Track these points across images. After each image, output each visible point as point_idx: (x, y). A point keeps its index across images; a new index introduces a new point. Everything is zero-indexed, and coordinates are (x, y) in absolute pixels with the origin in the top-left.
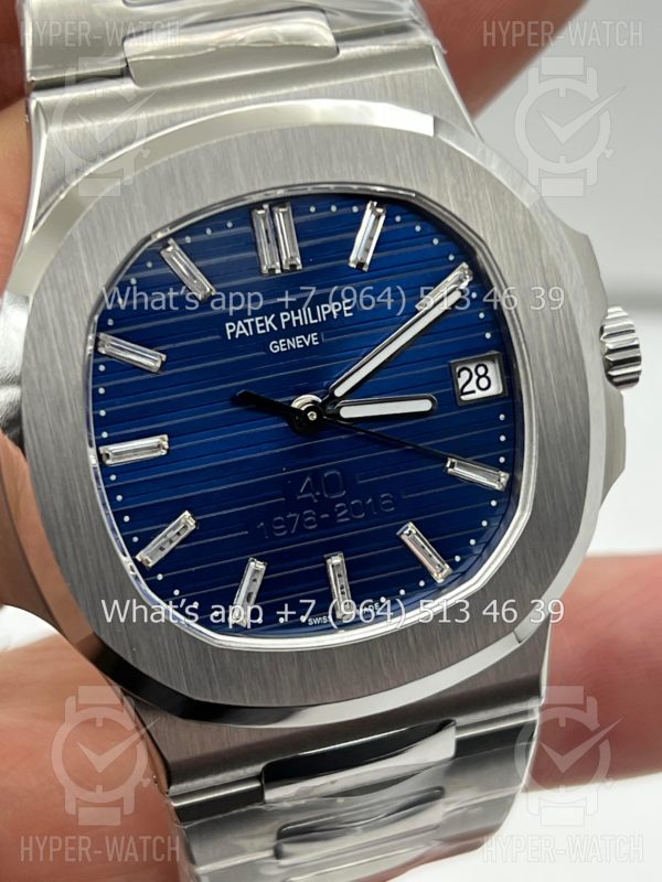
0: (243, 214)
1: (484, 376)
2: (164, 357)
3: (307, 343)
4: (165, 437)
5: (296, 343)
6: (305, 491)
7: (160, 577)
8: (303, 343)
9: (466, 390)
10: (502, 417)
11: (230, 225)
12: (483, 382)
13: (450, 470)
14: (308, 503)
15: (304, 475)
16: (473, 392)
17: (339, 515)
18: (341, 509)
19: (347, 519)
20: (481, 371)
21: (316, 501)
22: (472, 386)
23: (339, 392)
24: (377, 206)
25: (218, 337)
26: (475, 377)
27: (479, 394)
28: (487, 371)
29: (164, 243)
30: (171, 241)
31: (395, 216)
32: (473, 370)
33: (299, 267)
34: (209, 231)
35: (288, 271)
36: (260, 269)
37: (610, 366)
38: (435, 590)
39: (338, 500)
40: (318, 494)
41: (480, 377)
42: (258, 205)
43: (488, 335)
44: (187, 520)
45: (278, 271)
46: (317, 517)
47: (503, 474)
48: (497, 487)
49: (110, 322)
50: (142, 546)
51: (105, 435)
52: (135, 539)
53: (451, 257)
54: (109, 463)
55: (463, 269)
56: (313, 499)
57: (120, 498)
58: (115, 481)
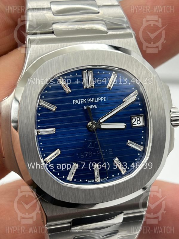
0: (80, 72)
1: (139, 120)
2: (56, 107)
3: (94, 107)
4: (55, 128)
5: (91, 107)
6: (90, 147)
8: (93, 107)
9: (134, 124)
10: (143, 132)
11: (76, 74)
12: (139, 122)
13: (128, 144)
14: (90, 150)
15: (90, 142)
16: (136, 124)
20: (138, 119)
23: (101, 121)
24: (115, 73)
25: (71, 103)
26: (137, 121)
27: (137, 125)
28: (140, 119)
29: (59, 77)
30: (61, 77)
31: (120, 76)
32: (136, 118)
33: (94, 87)
34: (71, 75)
35: (90, 88)
36: (83, 87)
37: (172, 121)
38: (122, 176)
39: (98, 150)
40: (93, 147)
41: (138, 121)
42: (84, 70)
43: (141, 110)
44: (59, 151)
45: (88, 88)
47: (142, 147)
48: (140, 150)
49: (43, 97)
50: (46, 157)
51: (39, 127)
52: (44, 155)
53: (133, 88)
54: (39, 134)
55: (136, 92)
56: (92, 149)
57: (41, 144)
58: (40, 139)
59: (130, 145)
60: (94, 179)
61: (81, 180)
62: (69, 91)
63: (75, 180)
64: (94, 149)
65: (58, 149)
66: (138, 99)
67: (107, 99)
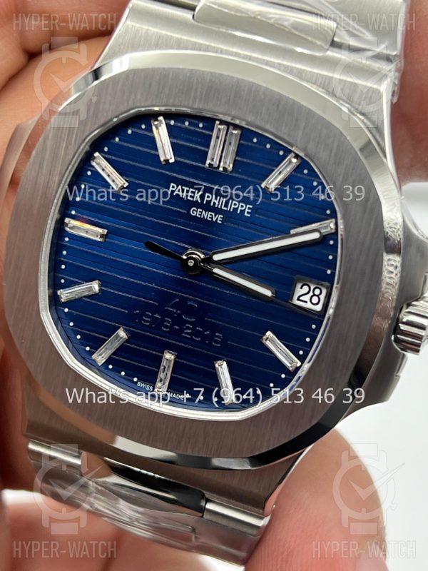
1: (318, 296)
2: (127, 184)
3: (214, 219)
5: (208, 215)
6: (172, 306)
7: (66, 310)
8: (212, 218)
9: (301, 298)
10: (314, 326)
11: (201, 125)
12: (315, 300)
13: (264, 341)
14: (170, 314)
15: (176, 296)
16: (306, 302)
17: (185, 331)
18: (188, 328)
19: (189, 336)
20: (317, 292)
21: (176, 315)
22: (307, 298)
23: (216, 257)
26: (311, 294)
27: (309, 306)
28: (320, 293)
30: (162, 118)
31: (304, 169)
32: (312, 289)
34: (187, 123)
36: (205, 160)
38: (222, 407)
39: (189, 322)
40: (179, 312)
41: (314, 295)
44: (95, 286)
46: (172, 325)
47: (298, 361)
48: (290, 367)
49: (106, 149)
50: (65, 286)
51: (73, 212)
52: (63, 281)
53: (328, 212)
54: (67, 229)
55: (331, 222)
56: (175, 313)
57: (65, 253)
58: (67, 242)
59: (268, 344)
60: (153, 383)
61: (123, 373)
62: (169, 157)
63: (111, 367)
64: (180, 315)
65: (97, 281)
66: (331, 242)
67: (254, 211)
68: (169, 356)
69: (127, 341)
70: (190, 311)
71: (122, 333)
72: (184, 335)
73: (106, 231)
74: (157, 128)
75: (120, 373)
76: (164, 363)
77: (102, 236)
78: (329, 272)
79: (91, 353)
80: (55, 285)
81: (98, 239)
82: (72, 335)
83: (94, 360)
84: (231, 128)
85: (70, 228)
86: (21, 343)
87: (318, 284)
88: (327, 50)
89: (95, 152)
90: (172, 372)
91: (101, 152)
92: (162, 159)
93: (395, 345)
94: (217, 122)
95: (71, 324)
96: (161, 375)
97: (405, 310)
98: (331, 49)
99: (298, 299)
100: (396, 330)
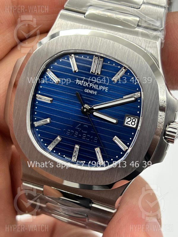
0: (92, 56)
1: (134, 122)
5: (91, 92)
6: (78, 127)
7: (37, 130)
8: (93, 93)
9: (128, 123)
10: (133, 133)
11: (88, 57)
13: (114, 140)
14: (77, 130)
16: (130, 124)
17: (83, 137)
18: (84, 136)
19: (85, 139)
20: (134, 120)
21: (79, 131)
25: (74, 82)
26: (132, 121)
27: (131, 126)
30: (73, 55)
31: (128, 73)
32: (132, 118)
33: (99, 74)
34: (83, 57)
36: (90, 71)
39: (85, 133)
40: (80, 129)
44: (48, 120)
46: (78, 134)
47: (127, 147)
48: (124, 150)
49: (52, 67)
50: (36, 121)
51: (39, 92)
52: (36, 119)
53: (137, 89)
54: (37, 98)
55: (139, 93)
56: (79, 130)
57: (36, 108)
58: (37, 103)
59: (116, 141)
60: (71, 157)
61: (59, 154)
62: (76, 70)
63: (55, 151)
64: (81, 131)
65: (49, 118)
66: (139, 101)
67: (109, 90)
68: (77, 147)
69: (61, 141)
70: (85, 129)
71: (59, 138)
72: (83, 138)
73: (52, 99)
74: (71, 59)
75: (58, 154)
76: (75, 149)
77: (51, 101)
78: (138, 112)
79: (47, 146)
80: (32, 120)
81: (49, 102)
82: (39, 139)
83: (48, 149)
84: (99, 58)
85: (38, 98)
86: (20, 142)
87: (134, 117)
88: (136, 28)
89: (48, 69)
90: (78, 153)
91: (50, 68)
92: (73, 71)
93: (164, 140)
94: (94, 56)
95: (39, 135)
96: (74, 154)
97: (168, 127)
98: (138, 27)
99: (127, 123)
100: (165, 134)
